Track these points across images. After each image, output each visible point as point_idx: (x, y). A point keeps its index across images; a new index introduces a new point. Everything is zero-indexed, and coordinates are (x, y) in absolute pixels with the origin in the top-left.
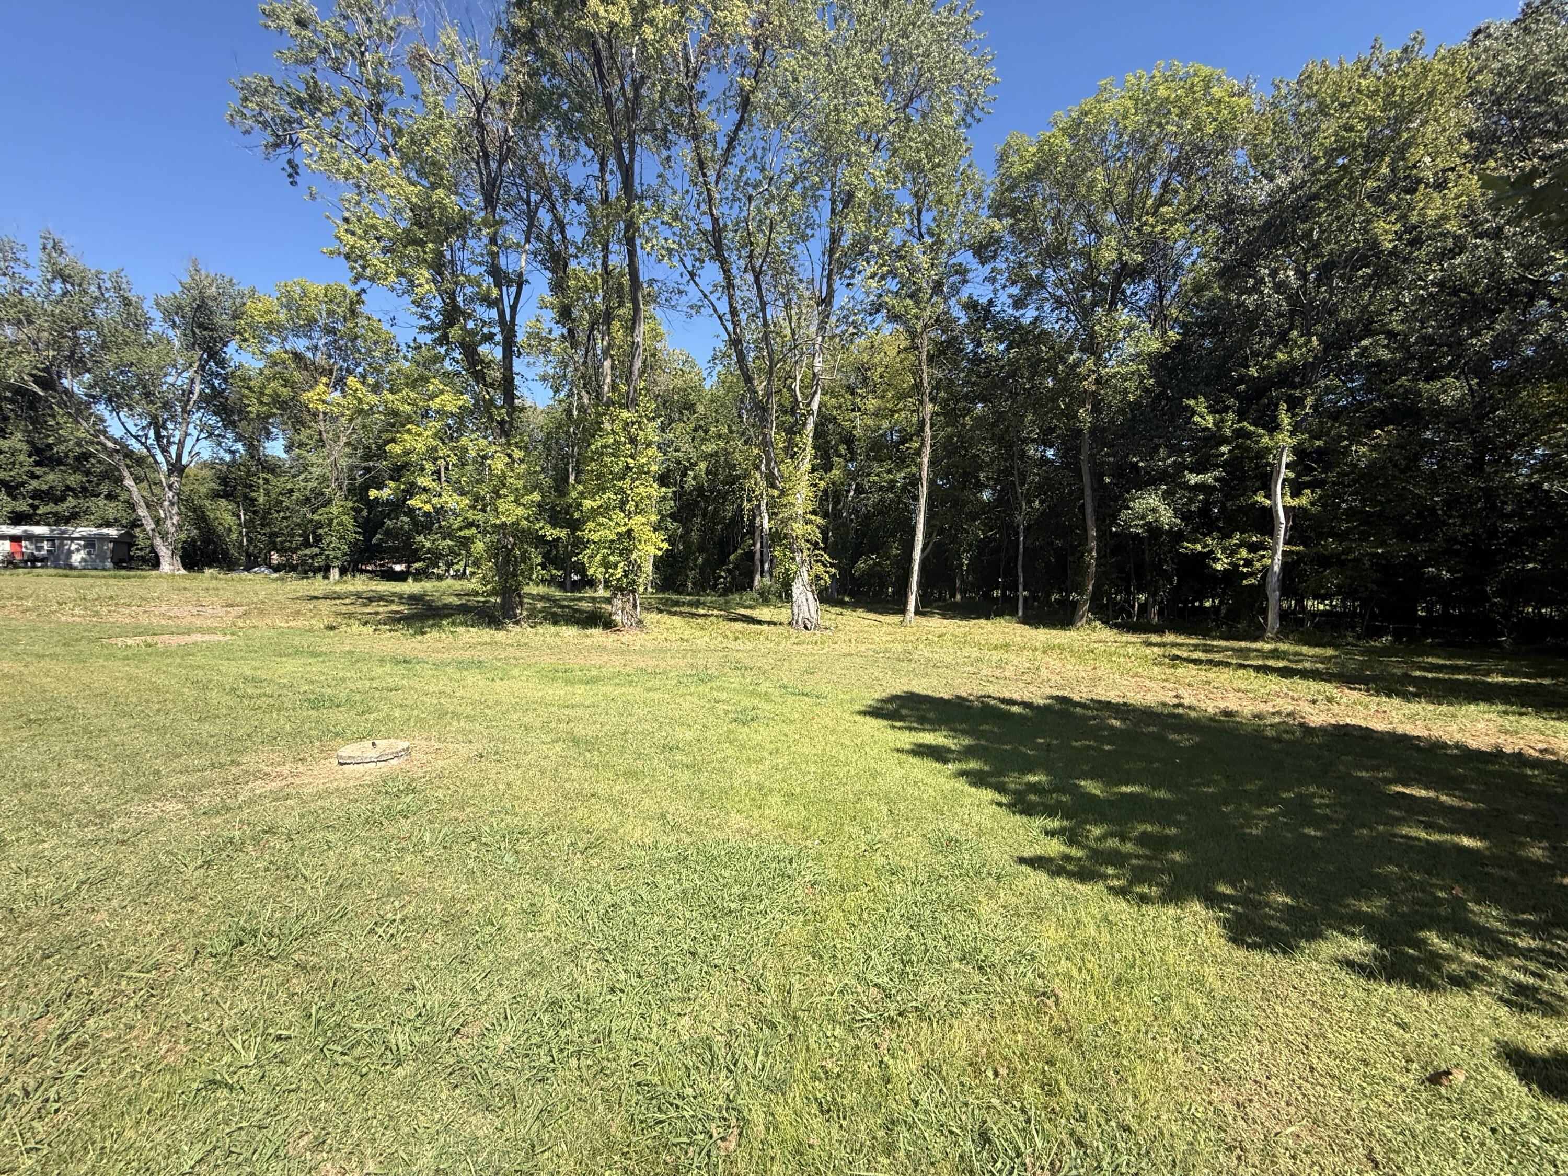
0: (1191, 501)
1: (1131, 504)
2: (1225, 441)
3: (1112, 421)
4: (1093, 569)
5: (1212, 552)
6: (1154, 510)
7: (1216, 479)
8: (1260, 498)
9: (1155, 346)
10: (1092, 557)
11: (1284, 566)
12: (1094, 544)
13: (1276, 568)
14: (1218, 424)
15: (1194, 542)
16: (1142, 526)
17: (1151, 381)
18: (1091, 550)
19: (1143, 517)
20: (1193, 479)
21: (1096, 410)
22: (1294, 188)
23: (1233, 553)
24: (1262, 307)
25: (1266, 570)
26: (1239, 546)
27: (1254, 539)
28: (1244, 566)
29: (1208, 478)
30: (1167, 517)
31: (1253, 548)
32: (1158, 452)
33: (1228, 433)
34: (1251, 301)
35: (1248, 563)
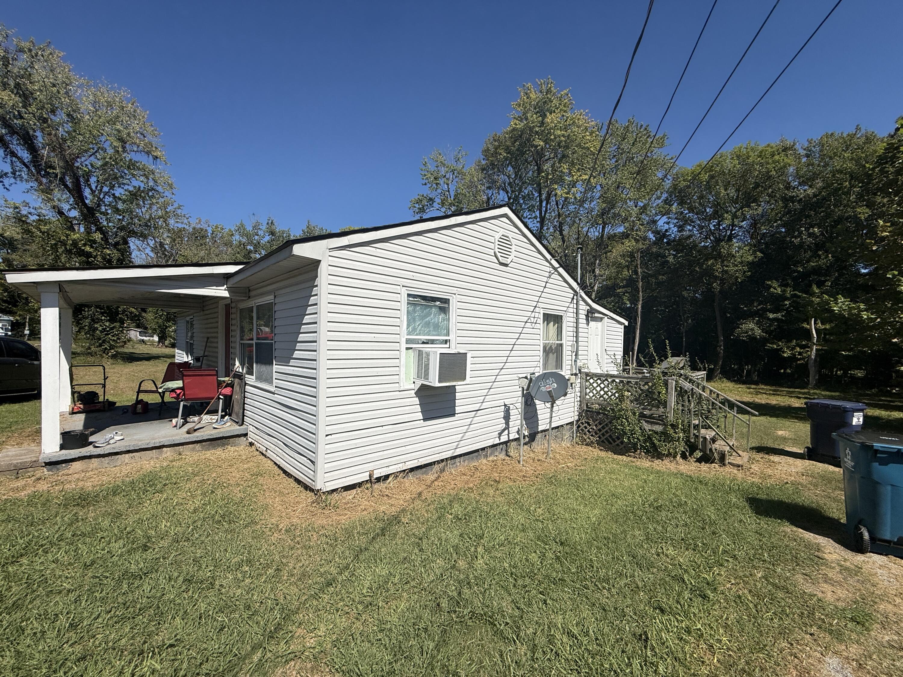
0: (771, 325)
1: (741, 326)
2: (787, 299)
3: (730, 288)
4: (722, 354)
5: (782, 348)
6: (752, 329)
7: (782, 316)
8: (805, 325)
9: (750, 258)
10: (721, 349)
11: (817, 355)
12: (722, 343)
13: (813, 357)
14: (784, 291)
15: (773, 343)
16: (746, 337)
17: (749, 273)
18: (721, 346)
19: (747, 332)
20: (771, 316)
21: (722, 284)
22: (815, 195)
23: (793, 349)
24: (802, 244)
25: (810, 356)
26: (795, 346)
27: (804, 343)
28: (799, 355)
29: (779, 315)
30: (758, 332)
31: (802, 347)
32: (753, 303)
33: (788, 295)
34: (797, 241)
35: (800, 354)
